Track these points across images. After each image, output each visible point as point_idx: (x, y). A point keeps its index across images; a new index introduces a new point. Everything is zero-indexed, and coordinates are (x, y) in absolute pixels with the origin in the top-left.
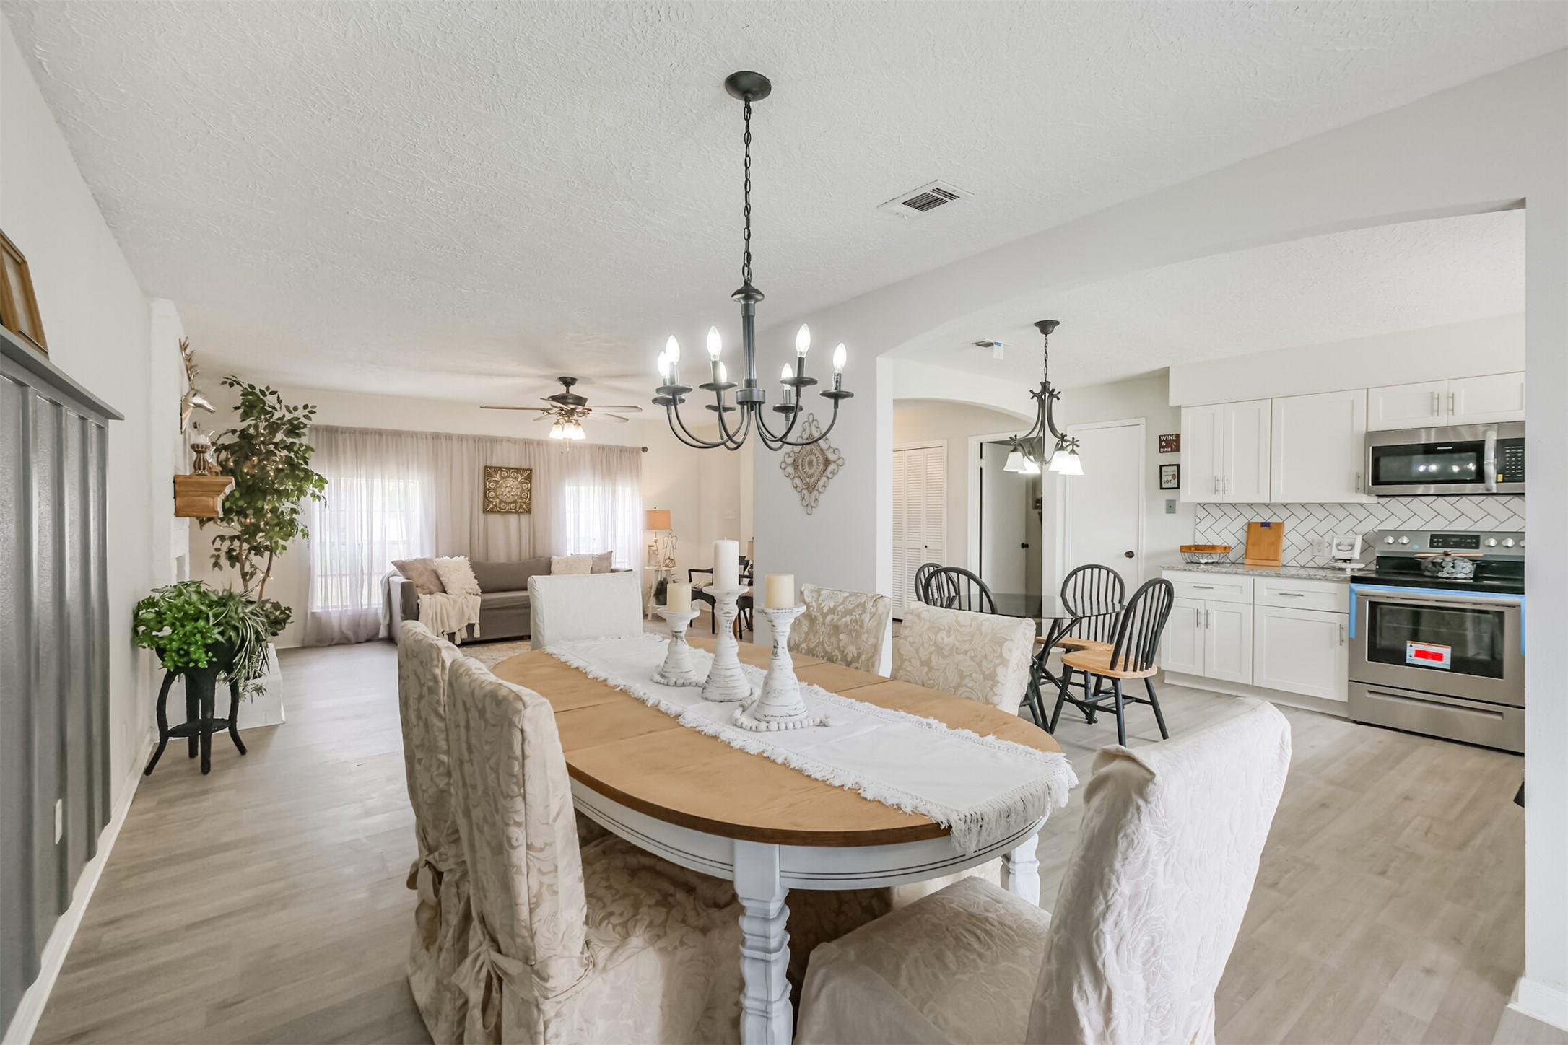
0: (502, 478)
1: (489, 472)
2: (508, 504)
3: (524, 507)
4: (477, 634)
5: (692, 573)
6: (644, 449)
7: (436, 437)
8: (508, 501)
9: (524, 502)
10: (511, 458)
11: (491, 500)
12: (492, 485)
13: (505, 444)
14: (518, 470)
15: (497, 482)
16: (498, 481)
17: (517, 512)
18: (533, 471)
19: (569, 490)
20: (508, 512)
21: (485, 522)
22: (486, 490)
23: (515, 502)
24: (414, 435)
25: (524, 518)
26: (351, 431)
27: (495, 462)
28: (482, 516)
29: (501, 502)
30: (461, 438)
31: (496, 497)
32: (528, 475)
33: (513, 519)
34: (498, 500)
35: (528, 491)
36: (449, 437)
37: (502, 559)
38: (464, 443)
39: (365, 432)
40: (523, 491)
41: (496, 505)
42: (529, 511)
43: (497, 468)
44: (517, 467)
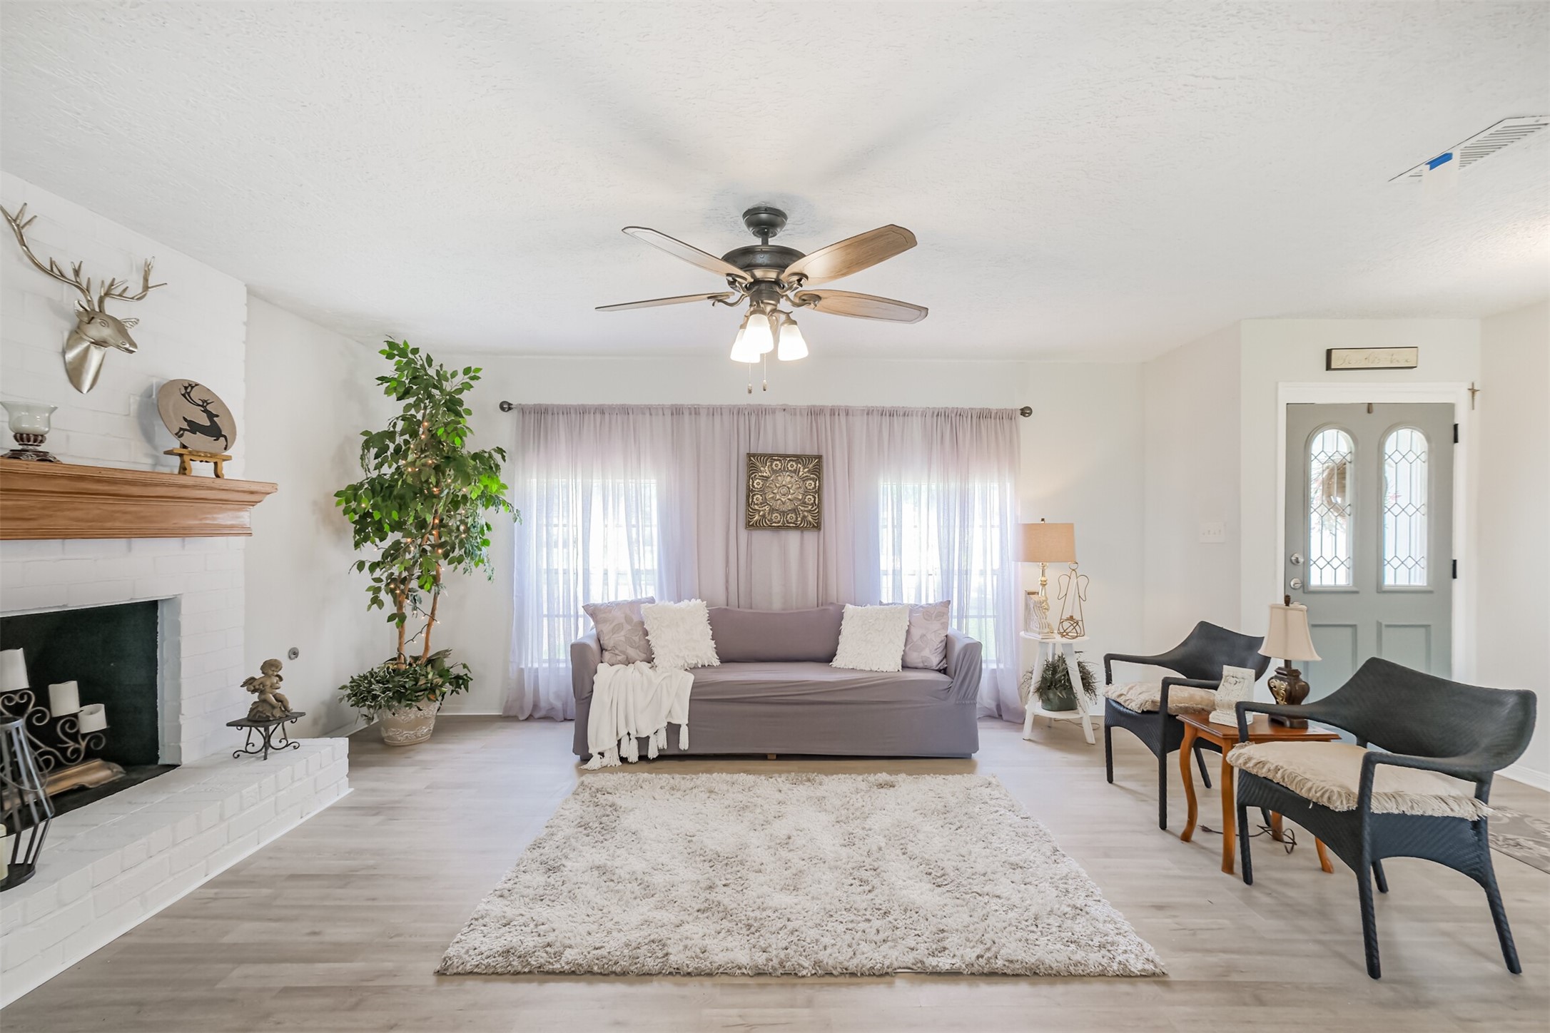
0: (774, 472)
1: (754, 461)
2: (783, 513)
3: (810, 518)
4: (684, 744)
5: (1112, 662)
6: (1026, 412)
7: (677, 411)
8: (784, 508)
9: (809, 511)
10: (790, 439)
11: (756, 507)
12: (758, 483)
13: (780, 416)
14: (798, 458)
15: (766, 479)
16: (768, 478)
17: (797, 528)
18: (824, 457)
19: (885, 487)
20: (784, 527)
21: (749, 544)
22: (750, 492)
23: (795, 511)
24: (649, 410)
25: (810, 537)
26: (566, 410)
27: (765, 445)
28: (743, 534)
29: (772, 510)
30: (713, 411)
31: (765, 502)
32: (815, 464)
33: (793, 538)
34: (767, 508)
35: (815, 492)
36: (695, 411)
37: (777, 605)
38: (717, 418)
39: (583, 411)
40: (806, 492)
41: (764, 516)
42: (817, 526)
43: (765, 455)
44: (798, 453)
